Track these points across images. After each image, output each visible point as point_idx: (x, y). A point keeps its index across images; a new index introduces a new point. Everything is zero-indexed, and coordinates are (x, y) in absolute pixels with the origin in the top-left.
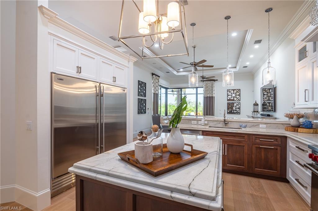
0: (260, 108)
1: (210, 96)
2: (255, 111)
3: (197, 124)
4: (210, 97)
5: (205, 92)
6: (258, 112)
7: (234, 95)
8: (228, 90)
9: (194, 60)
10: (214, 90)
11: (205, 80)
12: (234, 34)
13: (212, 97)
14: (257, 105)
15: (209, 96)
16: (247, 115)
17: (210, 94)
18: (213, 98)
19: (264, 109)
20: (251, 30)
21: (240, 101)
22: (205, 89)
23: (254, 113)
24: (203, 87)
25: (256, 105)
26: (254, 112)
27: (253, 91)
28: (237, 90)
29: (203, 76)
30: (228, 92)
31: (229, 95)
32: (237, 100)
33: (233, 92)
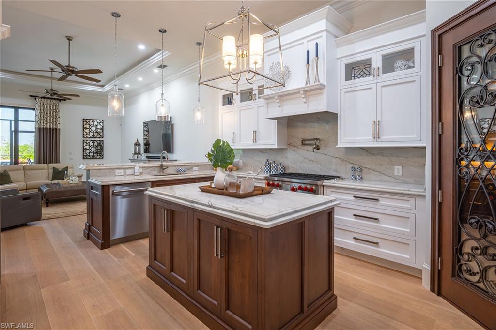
0: (142, 148)
1: (52, 127)
2: (137, 153)
3: (125, 175)
4: (50, 129)
5: (40, 119)
6: (140, 154)
7: (93, 129)
8: (84, 119)
9: (69, 63)
10: (59, 117)
11: (55, 97)
12: (142, 47)
13: (56, 129)
14: (139, 144)
15: (48, 127)
16: (129, 159)
17: (50, 123)
18: (58, 131)
19: (147, 151)
20: (167, 52)
21: (103, 138)
22: (40, 113)
23: (136, 156)
24: (34, 109)
25: (137, 144)
26: (135, 154)
27: (121, 125)
28: (99, 122)
29: (52, 90)
30: (85, 123)
31: (86, 128)
32: (98, 137)
33: (92, 123)
